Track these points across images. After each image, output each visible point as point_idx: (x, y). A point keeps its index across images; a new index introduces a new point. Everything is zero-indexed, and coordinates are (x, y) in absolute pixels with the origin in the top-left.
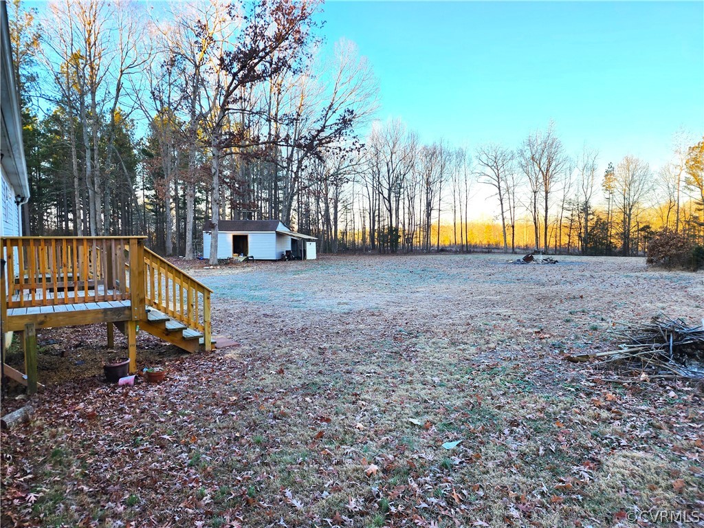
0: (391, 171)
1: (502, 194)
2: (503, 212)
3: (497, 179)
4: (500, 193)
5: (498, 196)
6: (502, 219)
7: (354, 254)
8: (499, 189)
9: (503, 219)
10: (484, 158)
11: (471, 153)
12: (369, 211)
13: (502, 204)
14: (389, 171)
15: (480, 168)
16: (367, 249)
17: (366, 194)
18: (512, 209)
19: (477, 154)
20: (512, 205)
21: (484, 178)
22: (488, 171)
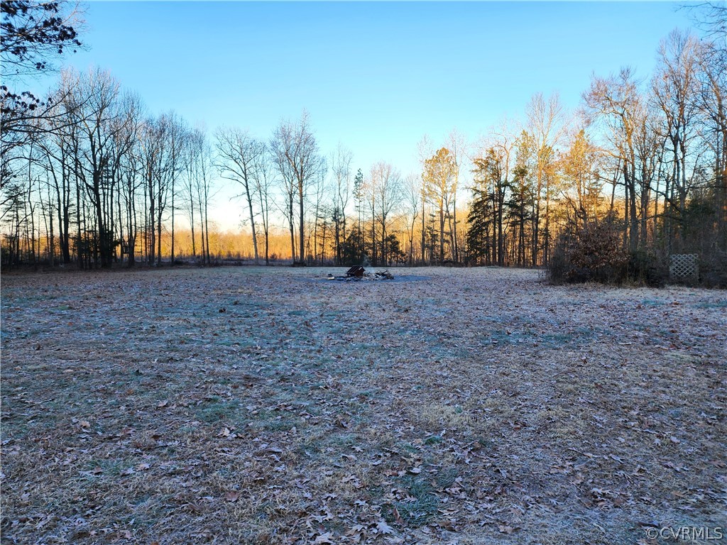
0: (97, 146)
1: (250, 194)
2: (252, 216)
3: (243, 176)
4: (248, 193)
5: (246, 196)
6: (251, 224)
7: (35, 270)
8: (247, 187)
9: (253, 225)
10: (227, 147)
11: (210, 140)
12: (57, 206)
13: (251, 206)
14: (93, 147)
15: (221, 161)
16: (57, 263)
17: (52, 182)
18: (265, 213)
19: (218, 142)
20: (264, 207)
21: (227, 173)
22: (232, 164)
